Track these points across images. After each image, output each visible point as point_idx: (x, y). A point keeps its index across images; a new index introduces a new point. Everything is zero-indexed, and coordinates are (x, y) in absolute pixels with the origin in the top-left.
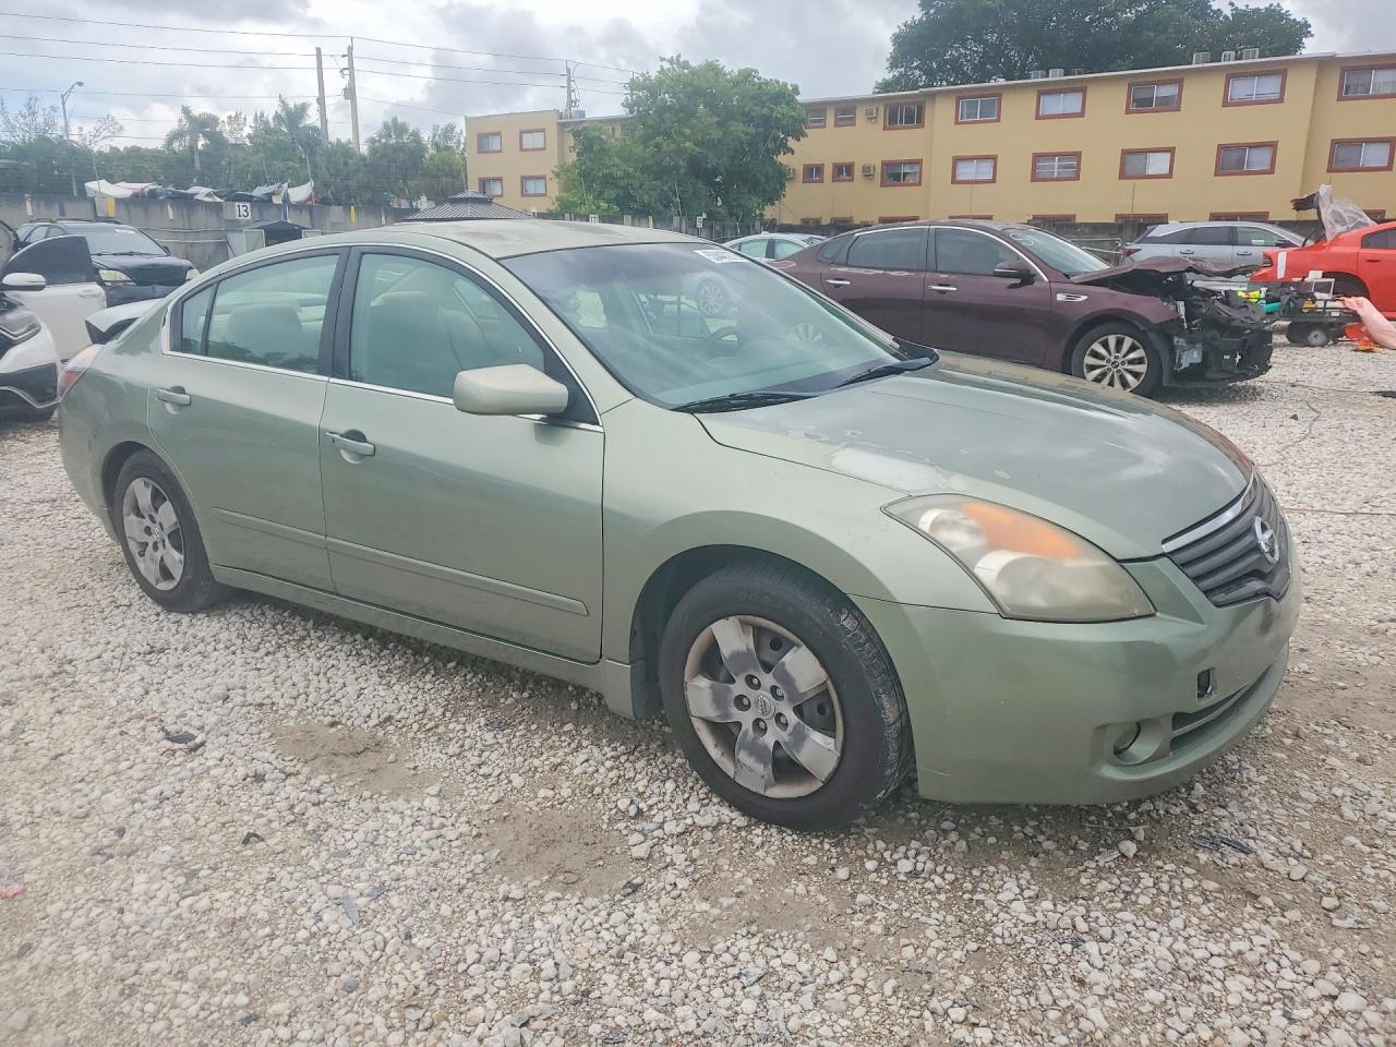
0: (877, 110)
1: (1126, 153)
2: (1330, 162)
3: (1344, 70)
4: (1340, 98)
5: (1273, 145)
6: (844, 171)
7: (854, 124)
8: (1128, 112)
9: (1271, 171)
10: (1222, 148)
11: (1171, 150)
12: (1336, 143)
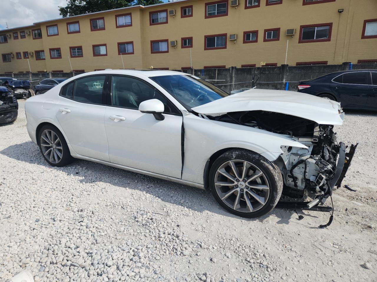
0: (30, 32)
1: (94, 46)
2: (152, 50)
3: (150, 13)
4: (151, 25)
5: (132, 43)
6: (26, 54)
7: (25, 38)
8: (92, 30)
9: (133, 53)
10: (119, 44)
11: (105, 45)
12: (152, 42)
